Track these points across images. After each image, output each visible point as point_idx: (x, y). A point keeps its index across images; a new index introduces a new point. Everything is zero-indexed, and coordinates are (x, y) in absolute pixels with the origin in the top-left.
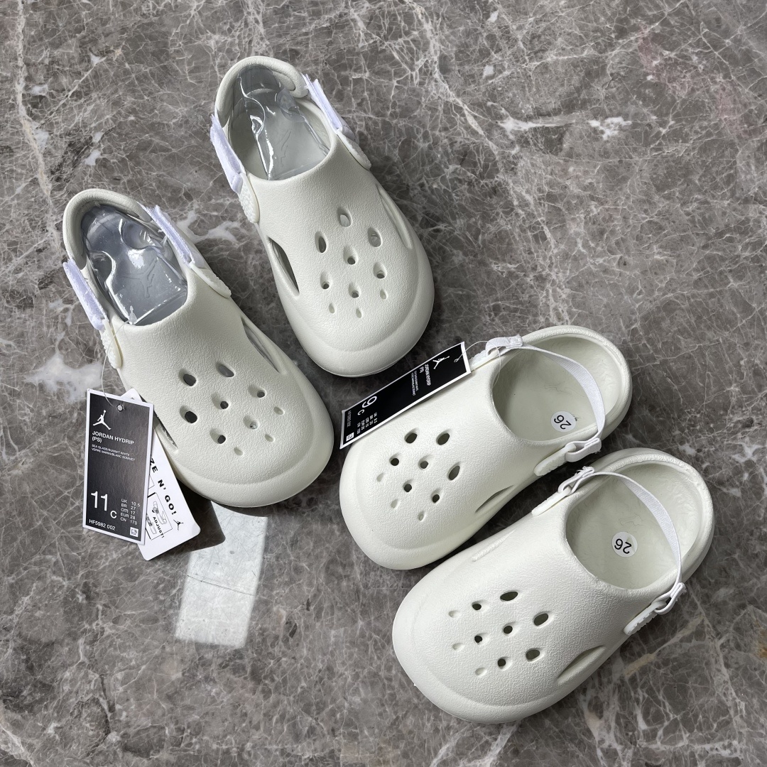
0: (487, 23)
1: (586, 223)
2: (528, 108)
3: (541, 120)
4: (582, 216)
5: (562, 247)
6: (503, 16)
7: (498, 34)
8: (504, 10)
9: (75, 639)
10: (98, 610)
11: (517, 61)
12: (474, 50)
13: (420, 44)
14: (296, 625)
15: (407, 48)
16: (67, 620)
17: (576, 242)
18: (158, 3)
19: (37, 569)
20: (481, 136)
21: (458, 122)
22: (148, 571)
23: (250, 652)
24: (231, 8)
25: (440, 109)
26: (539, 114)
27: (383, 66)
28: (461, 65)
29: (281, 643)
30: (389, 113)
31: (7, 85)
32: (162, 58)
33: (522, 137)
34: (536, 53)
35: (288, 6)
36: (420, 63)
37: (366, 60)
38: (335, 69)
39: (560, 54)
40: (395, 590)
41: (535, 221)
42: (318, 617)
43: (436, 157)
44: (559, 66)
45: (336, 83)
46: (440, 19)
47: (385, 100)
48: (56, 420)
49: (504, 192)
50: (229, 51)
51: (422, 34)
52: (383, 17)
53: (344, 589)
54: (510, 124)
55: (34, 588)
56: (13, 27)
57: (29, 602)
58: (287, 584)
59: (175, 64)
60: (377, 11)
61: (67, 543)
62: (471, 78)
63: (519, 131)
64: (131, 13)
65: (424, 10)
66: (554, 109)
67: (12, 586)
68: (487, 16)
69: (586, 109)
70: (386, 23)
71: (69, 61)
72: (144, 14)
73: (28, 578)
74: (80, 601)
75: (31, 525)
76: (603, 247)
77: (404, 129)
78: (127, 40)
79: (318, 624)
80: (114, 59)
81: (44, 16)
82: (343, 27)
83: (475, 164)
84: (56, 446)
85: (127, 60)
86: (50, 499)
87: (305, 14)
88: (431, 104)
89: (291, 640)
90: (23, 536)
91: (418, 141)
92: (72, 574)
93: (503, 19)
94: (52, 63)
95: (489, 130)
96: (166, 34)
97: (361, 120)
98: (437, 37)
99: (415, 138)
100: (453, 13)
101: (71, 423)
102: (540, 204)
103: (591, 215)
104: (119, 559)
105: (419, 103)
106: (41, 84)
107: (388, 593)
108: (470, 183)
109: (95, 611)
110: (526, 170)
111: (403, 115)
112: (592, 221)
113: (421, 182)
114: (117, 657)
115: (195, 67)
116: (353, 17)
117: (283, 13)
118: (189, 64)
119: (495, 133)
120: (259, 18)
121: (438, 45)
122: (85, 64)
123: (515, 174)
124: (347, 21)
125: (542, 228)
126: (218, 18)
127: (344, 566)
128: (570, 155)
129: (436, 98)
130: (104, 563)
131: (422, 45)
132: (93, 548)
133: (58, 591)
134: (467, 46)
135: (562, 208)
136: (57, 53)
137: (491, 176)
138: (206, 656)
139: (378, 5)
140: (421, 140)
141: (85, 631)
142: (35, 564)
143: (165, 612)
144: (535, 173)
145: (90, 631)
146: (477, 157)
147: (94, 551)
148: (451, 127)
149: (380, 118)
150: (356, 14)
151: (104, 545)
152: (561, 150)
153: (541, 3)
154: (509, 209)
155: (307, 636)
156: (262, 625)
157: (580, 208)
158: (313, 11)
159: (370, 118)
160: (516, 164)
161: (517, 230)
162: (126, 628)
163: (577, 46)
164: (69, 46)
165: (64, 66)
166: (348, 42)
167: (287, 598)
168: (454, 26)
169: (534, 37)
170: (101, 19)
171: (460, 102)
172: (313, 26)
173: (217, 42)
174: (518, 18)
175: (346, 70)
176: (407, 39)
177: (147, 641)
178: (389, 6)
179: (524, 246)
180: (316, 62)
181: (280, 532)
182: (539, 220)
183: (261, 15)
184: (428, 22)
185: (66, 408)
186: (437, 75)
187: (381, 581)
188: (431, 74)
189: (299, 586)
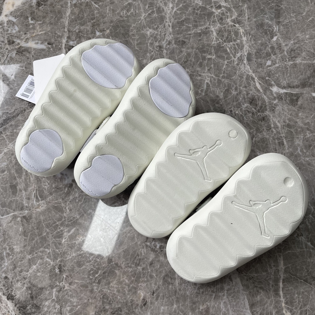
0: (272, 41)
1: (303, 140)
2: (284, 83)
3: (289, 89)
4: (302, 137)
5: (291, 150)
6: (280, 39)
7: (276, 46)
8: (280, 36)
9: (52, 288)
10: (63, 278)
11: (283, 60)
12: (264, 53)
13: (240, 46)
14: (147, 301)
15: (234, 47)
16: (50, 279)
17: (297, 149)
18: (128, 12)
19: (41, 254)
20: (261, 92)
21: (252, 84)
22: (87, 264)
23: (125, 309)
24: (159, 18)
25: (245, 77)
26: (289, 86)
27: (222, 54)
28: (257, 58)
29: (139, 307)
30: (221, 76)
31: (59, 39)
32: (126, 37)
33: (280, 96)
34: (292, 58)
35: (184, 21)
36: (238, 55)
37: (214, 50)
38: (200, 52)
39: (303, 60)
40: (192, 294)
41: (280, 135)
42: (157, 299)
43: (239, 99)
44: (302, 66)
45: (200, 59)
46: (251, 36)
47: (221, 70)
48: (58, 190)
49: (268, 120)
50: (155, 38)
51: (242, 42)
52: (225, 31)
53: (170, 289)
54: (275, 89)
55: (38, 262)
56: (65, 13)
57: (35, 268)
58: (145, 282)
59: (131, 40)
60: (223, 29)
61: (55, 245)
62: (260, 65)
63: (279, 93)
64: (116, 15)
65: (244, 31)
66: (297, 85)
67: (29, 260)
68: (272, 38)
69: (311, 87)
70: (226, 34)
71: (87, 32)
72: (121, 16)
73: (36, 258)
74: (57, 272)
75: (41, 234)
76: (309, 153)
77: (227, 84)
78: (113, 26)
79: (156, 303)
80: (106, 34)
81: (79, 10)
82: (206, 34)
83: (256, 105)
84: (56, 201)
85: (111, 35)
86: (51, 224)
87: (191, 26)
88: (241, 74)
89: (144, 308)
90: (37, 238)
91: (232, 90)
92: (55, 259)
93: (279, 40)
94: (79, 32)
95: (266, 90)
96: (129, 26)
97: (208, 77)
98: (248, 44)
99: (231, 89)
100: (257, 34)
101: (64, 192)
102: (284, 128)
103: (306, 137)
104: (76, 257)
105: (235, 73)
106: (73, 41)
107: (189, 295)
108: (253, 113)
109: (62, 277)
110: (279, 111)
111: (227, 78)
112: (306, 140)
113: (231, 109)
114: (69, 300)
115: (140, 43)
116: (212, 30)
117: (181, 23)
118: (137, 41)
119: (268, 92)
120: (171, 24)
121: (248, 48)
122: (93, 35)
123: (274, 112)
124: (209, 31)
125: (283, 139)
126: (153, 22)
127: (171, 279)
128: (301, 107)
129: (243, 72)
130: (69, 257)
131: (241, 47)
132: (65, 250)
133: (48, 265)
134: (261, 50)
135: (293, 131)
136: (82, 28)
137: (263, 112)
138: (106, 307)
139: (224, 26)
140: (234, 90)
141: (57, 286)
142: (40, 252)
143: (91, 284)
144: (283, 113)
145: (59, 286)
146: (258, 102)
147: (66, 251)
148: (248, 87)
149: (217, 78)
150: (213, 29)
151: (70, 249)
152: (297, 105)
153: (298, 35)
154: (269, 128)
155: (151, 307)
156: (132, 298)
157: (302, 133)
158: (194, 25)
159: (212, 77)
160: (275, 108)
161: (271, 139)
162: (74, 288)
163: (311, 57)
164: (88, 26)
165: (84, 34)
166: (208, 41)
167: (144, 288)
168: (256, 40)
169: (292, 50)
170: (103, 16)
171: (254, 75)
172: (194, 31)
173: (151, 33)
174: (286, 41)
175: (205, 53)
176: (234, 43)
177: (82, 295)
178: (229, 27)
179: (273, 146)
180: (192, 48)
181: (146, 258)
182: (282, 135)
183: (171, 23)
184: (245, 37)
185: (63, 186)
186: (245, 62)
187: (187, 289)
188: (243, 61)
189: (151, 284)
